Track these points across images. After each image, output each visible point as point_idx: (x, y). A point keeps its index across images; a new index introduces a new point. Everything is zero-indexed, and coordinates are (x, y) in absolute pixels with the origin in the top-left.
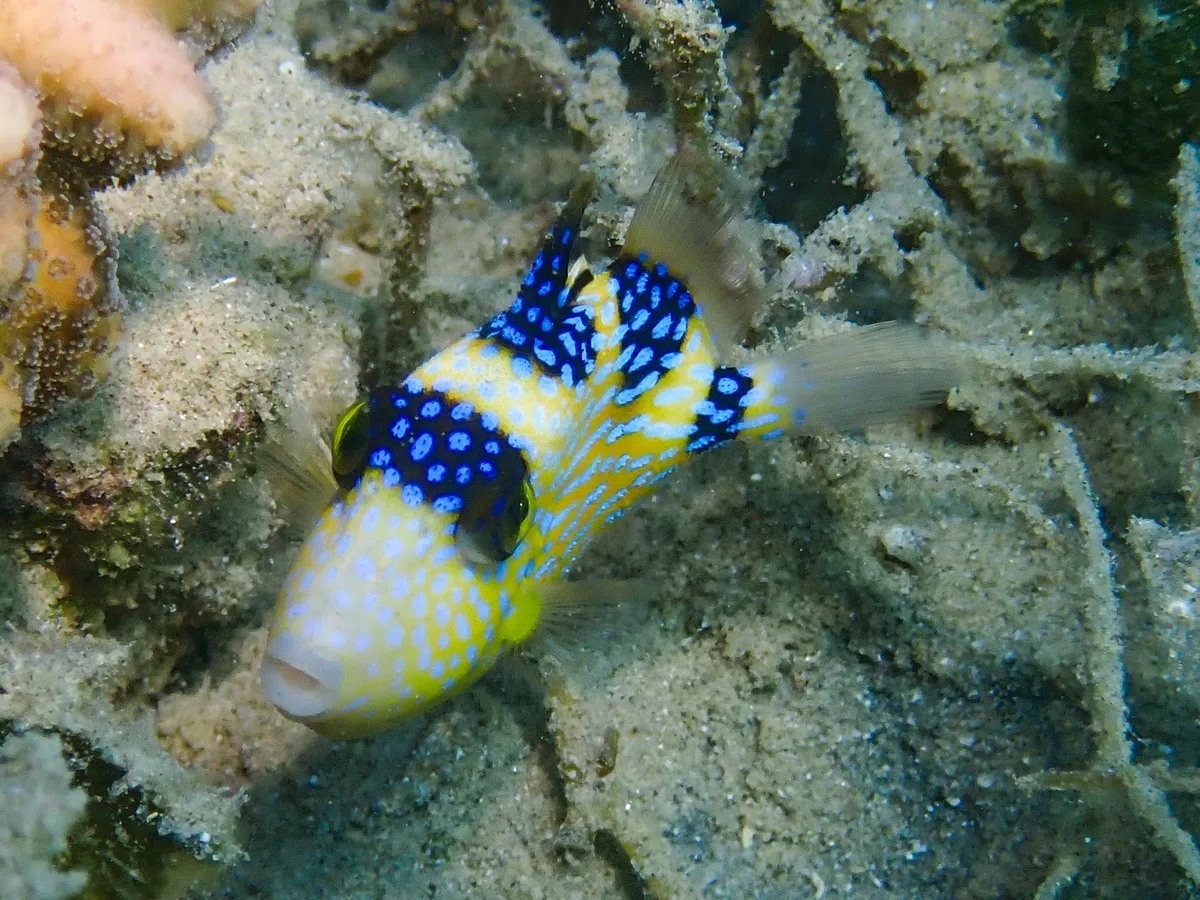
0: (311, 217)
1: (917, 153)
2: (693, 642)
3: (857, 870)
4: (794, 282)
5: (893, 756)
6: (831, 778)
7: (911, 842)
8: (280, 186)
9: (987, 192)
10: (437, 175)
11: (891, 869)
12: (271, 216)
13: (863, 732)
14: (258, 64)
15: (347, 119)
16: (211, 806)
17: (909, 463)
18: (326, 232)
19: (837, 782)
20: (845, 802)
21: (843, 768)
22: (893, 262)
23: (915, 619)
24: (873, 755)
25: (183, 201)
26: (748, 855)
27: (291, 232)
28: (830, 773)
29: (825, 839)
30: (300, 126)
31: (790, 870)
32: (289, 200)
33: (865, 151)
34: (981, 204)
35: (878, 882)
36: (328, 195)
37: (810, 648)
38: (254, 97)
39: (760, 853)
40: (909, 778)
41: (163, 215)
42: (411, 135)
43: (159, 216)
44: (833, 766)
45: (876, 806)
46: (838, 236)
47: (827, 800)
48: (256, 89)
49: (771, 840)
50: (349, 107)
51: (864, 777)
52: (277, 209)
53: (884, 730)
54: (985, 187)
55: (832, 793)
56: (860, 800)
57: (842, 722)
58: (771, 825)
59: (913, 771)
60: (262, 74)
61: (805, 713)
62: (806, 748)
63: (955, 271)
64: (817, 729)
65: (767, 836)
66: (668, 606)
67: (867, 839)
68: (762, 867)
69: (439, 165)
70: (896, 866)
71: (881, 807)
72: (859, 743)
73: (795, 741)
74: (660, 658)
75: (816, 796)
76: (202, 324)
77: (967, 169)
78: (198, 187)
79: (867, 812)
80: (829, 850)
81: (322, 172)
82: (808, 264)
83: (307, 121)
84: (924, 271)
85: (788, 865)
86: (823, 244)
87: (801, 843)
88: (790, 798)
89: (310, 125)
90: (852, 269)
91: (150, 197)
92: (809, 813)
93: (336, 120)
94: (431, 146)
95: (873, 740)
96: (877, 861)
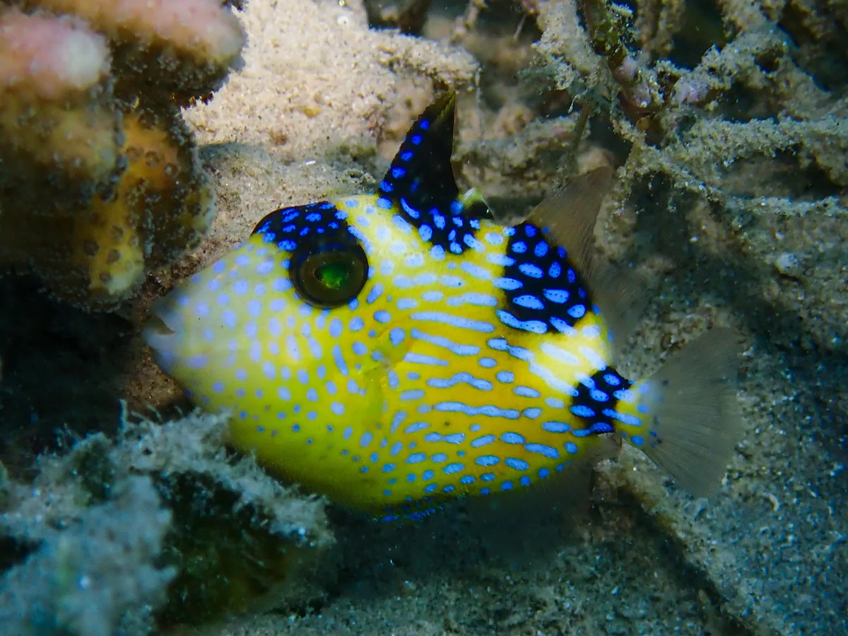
0: (371, 114)
1: (769, 8)
2: (667, 355)
3: (798, 488)
4: (686, 100)
5: (812, 409)
6: (772, 429)
7: (832, 463)
8: (346, 97)
9: (821, 27)
10: (453, 75)
11: (821, 485)
12: (343, 118)
13: (789, 396)
14: (322, 20)
15: (388, 48)
16: (304, 509)
17: (779, 208)
18: (384, 124)
19: (777, 432)
20: (784, 444)
21: (780, 422)
22: (757, 79)
23: (810, 316)
24: (798, 410)
25: (283, 116)
26: (725, 489)
27: (359, 126)
28: (771, 426)
29: (775, 471)
30: (355, 56)
31: (754, 495)
32: (354, 106)
33: (733, 12)
34: (819, 36)
35: (813, 494)
36: (380, 99)
37: (745, 346)
38: (322, 42)
39: (733, 487)
40: (824, 422)
41: (269, 128)
42: (432, 52)
43: (267, 128)
44: (772, 423)
45: (805, 444)
46: (714, 65)
47: (772, 445)
48: (322, 37)
49: (739, 477)
50: (388, 39)
51: (795, 426)
52: (347, 113)
53: (803, 393)
54: (819, 23)
55: (774, 440)
56: (794, 442)
57: (774, 392)
58: (738, 467)
59: (826, 417)
60: (326, 26)
61: (749, 389)
62: (753, 413)
63: (804, 81)
64: (758, 399)
65: (736, 475)
66: (647, 333)
67: (802, 467)
68: (735, 496)
69: (452, 68)
70: (824, 482)
71: (808, 445)
72: (787, 403)
73: (744, 409)
74: (647, 369)
75: (763, 443)
76: (293, 192)
77: (805, 14)
78: (292, 105)
79: (800, 448)
80: (778, 478)
81: (374, 84)
82: (695, 86)
83: (359, 52)
84: (783, 85)
85: (752, 492)
86: (704, 73)
87: (759, 476)
88: (747, 448)
89: (362, 55)
90: (728, 86)
91: (260, 117)
92: (761, 456)
93: (381, 49)
94: (447, 57)
95: (796, 401)
96: (811, 480)
